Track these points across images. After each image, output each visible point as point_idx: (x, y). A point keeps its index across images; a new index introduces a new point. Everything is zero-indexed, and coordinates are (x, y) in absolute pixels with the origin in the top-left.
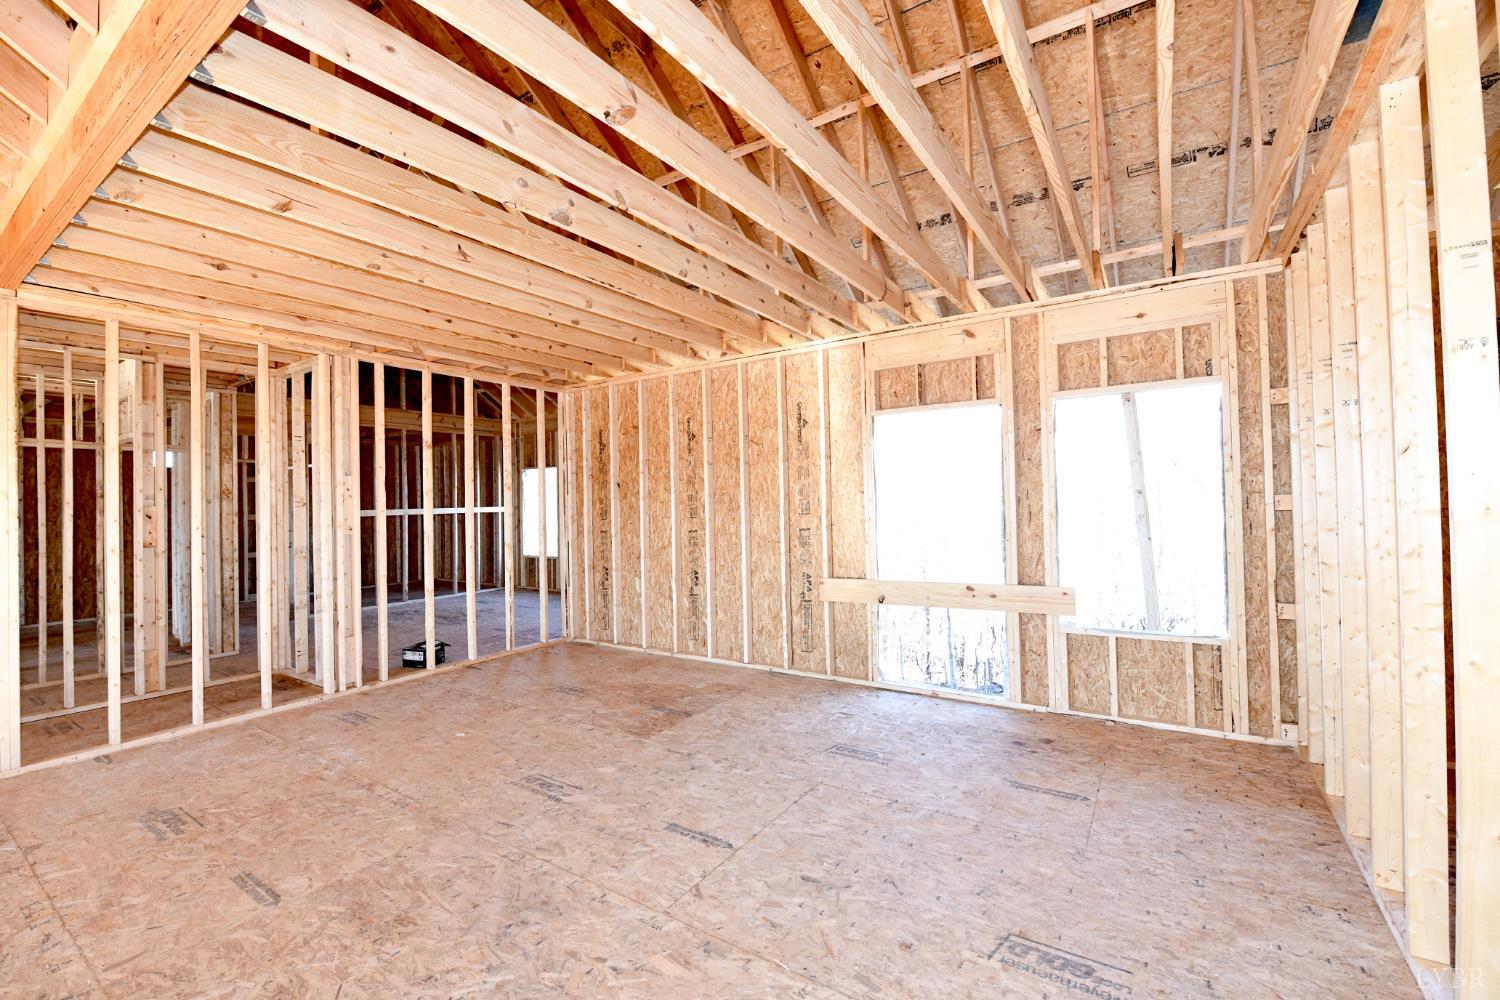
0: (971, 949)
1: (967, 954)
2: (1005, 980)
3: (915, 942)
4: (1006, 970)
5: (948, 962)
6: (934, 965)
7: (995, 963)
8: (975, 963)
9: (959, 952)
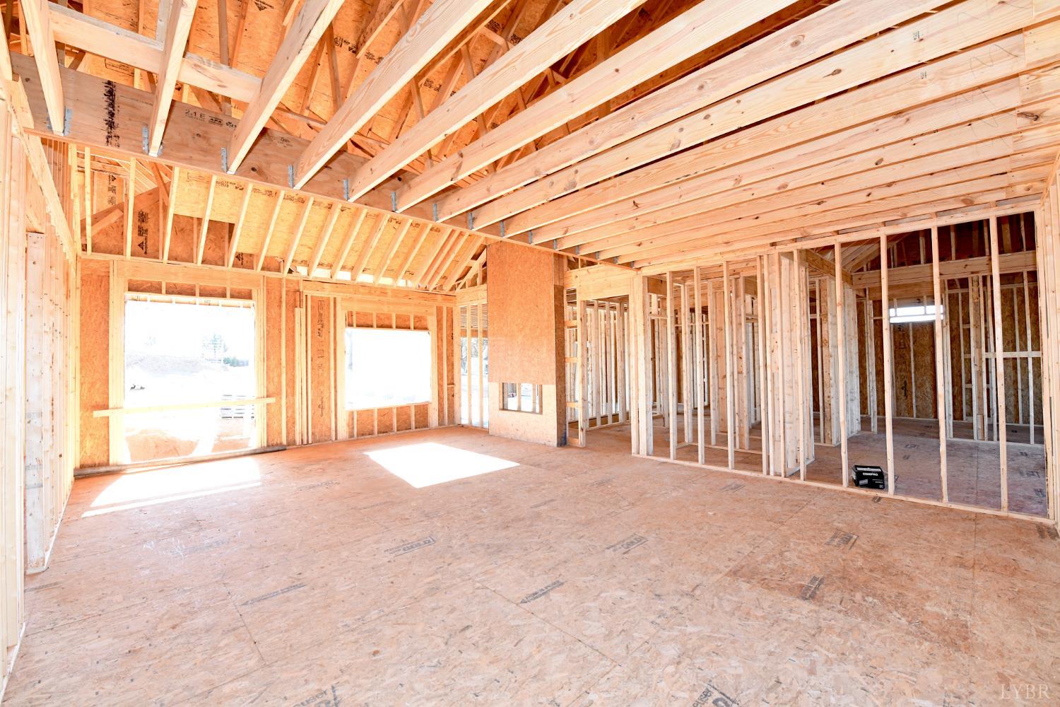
0: (347, 682)
1: (346, 677)
2: (314, 686)
3: (374, 658)
4: (318, 690)
5: (348, 667)
6: (352, 659)
7: (327, 687)
8: (336, 678)
9: (350, 675)
